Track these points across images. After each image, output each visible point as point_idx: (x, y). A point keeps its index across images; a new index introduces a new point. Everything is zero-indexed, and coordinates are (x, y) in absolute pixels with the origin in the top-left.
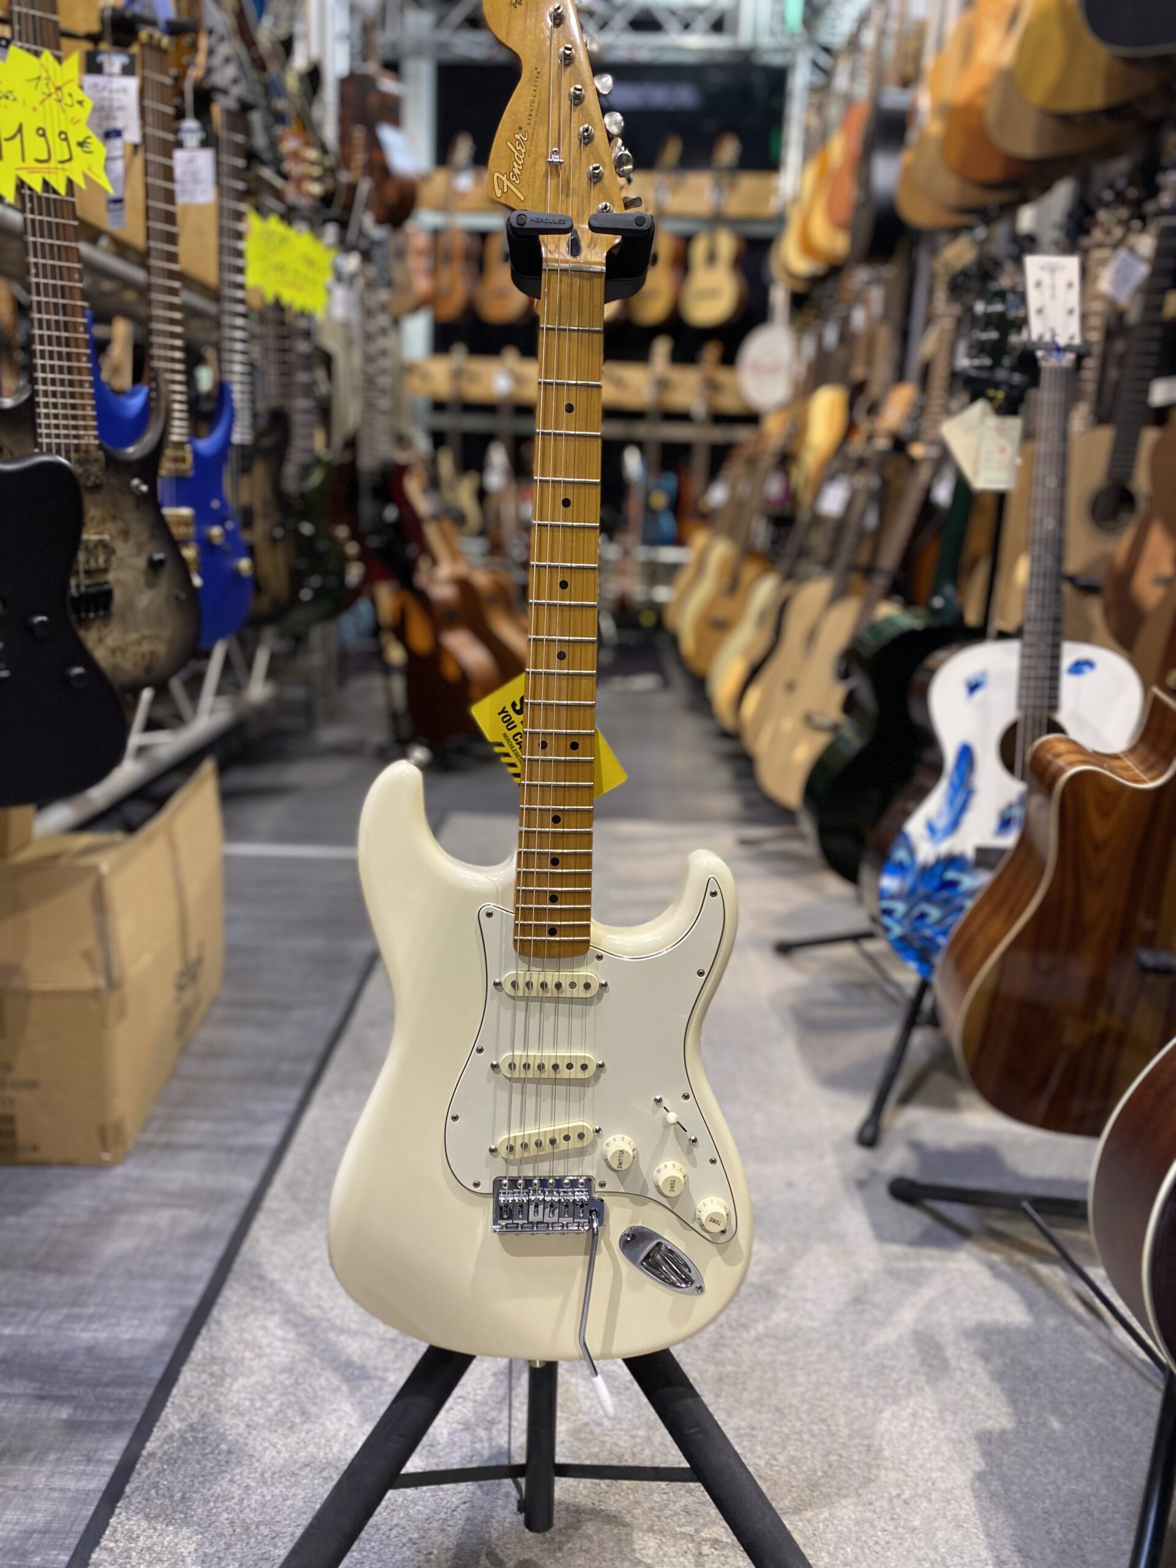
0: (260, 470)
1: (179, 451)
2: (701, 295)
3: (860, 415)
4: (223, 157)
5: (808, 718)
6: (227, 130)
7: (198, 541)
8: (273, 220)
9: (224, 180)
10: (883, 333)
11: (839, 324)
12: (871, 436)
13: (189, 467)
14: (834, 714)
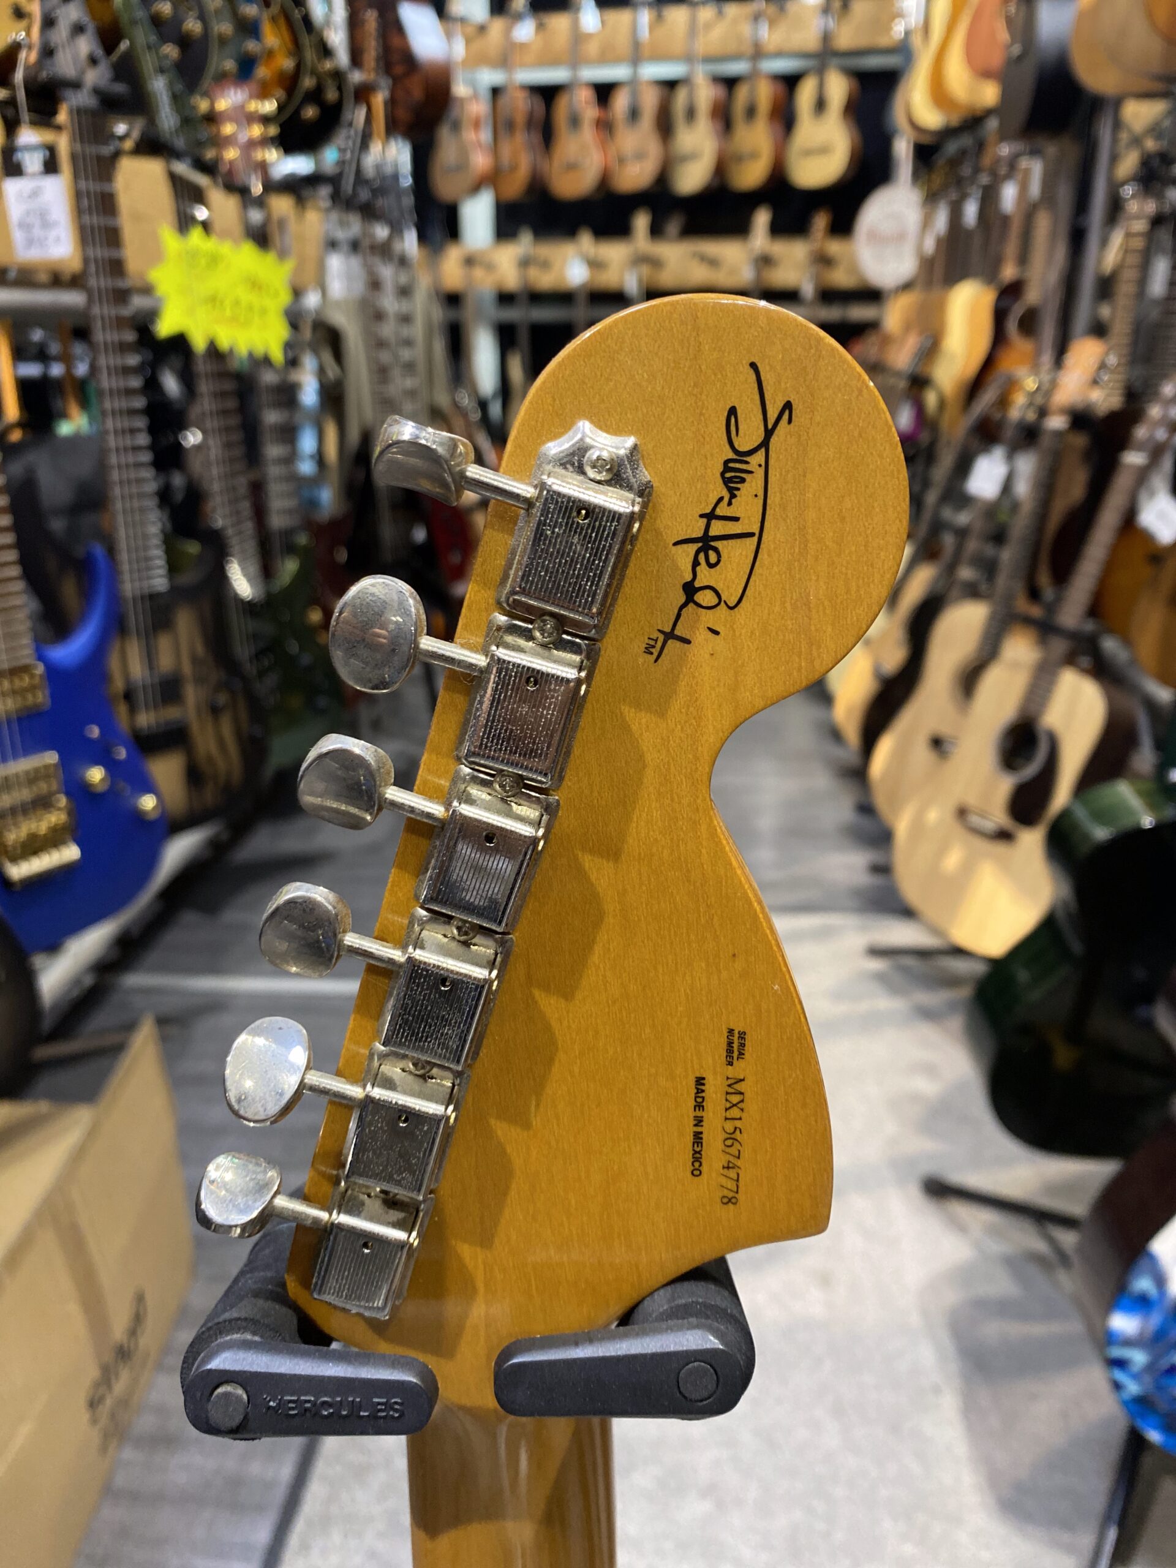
0: (185, 622)
1: (21, 679)
2: (809, 153)
3: (1012, 326)
4: (83, 184)
5: (962, 813)
6: (82, 141)
7: (68, 794)
8: (196, 234)
9: (87, 219)
10: (1043, 224)
11: (980, 195)
12: (1043, 412)
13: (41, 698)
14: (998, 816)
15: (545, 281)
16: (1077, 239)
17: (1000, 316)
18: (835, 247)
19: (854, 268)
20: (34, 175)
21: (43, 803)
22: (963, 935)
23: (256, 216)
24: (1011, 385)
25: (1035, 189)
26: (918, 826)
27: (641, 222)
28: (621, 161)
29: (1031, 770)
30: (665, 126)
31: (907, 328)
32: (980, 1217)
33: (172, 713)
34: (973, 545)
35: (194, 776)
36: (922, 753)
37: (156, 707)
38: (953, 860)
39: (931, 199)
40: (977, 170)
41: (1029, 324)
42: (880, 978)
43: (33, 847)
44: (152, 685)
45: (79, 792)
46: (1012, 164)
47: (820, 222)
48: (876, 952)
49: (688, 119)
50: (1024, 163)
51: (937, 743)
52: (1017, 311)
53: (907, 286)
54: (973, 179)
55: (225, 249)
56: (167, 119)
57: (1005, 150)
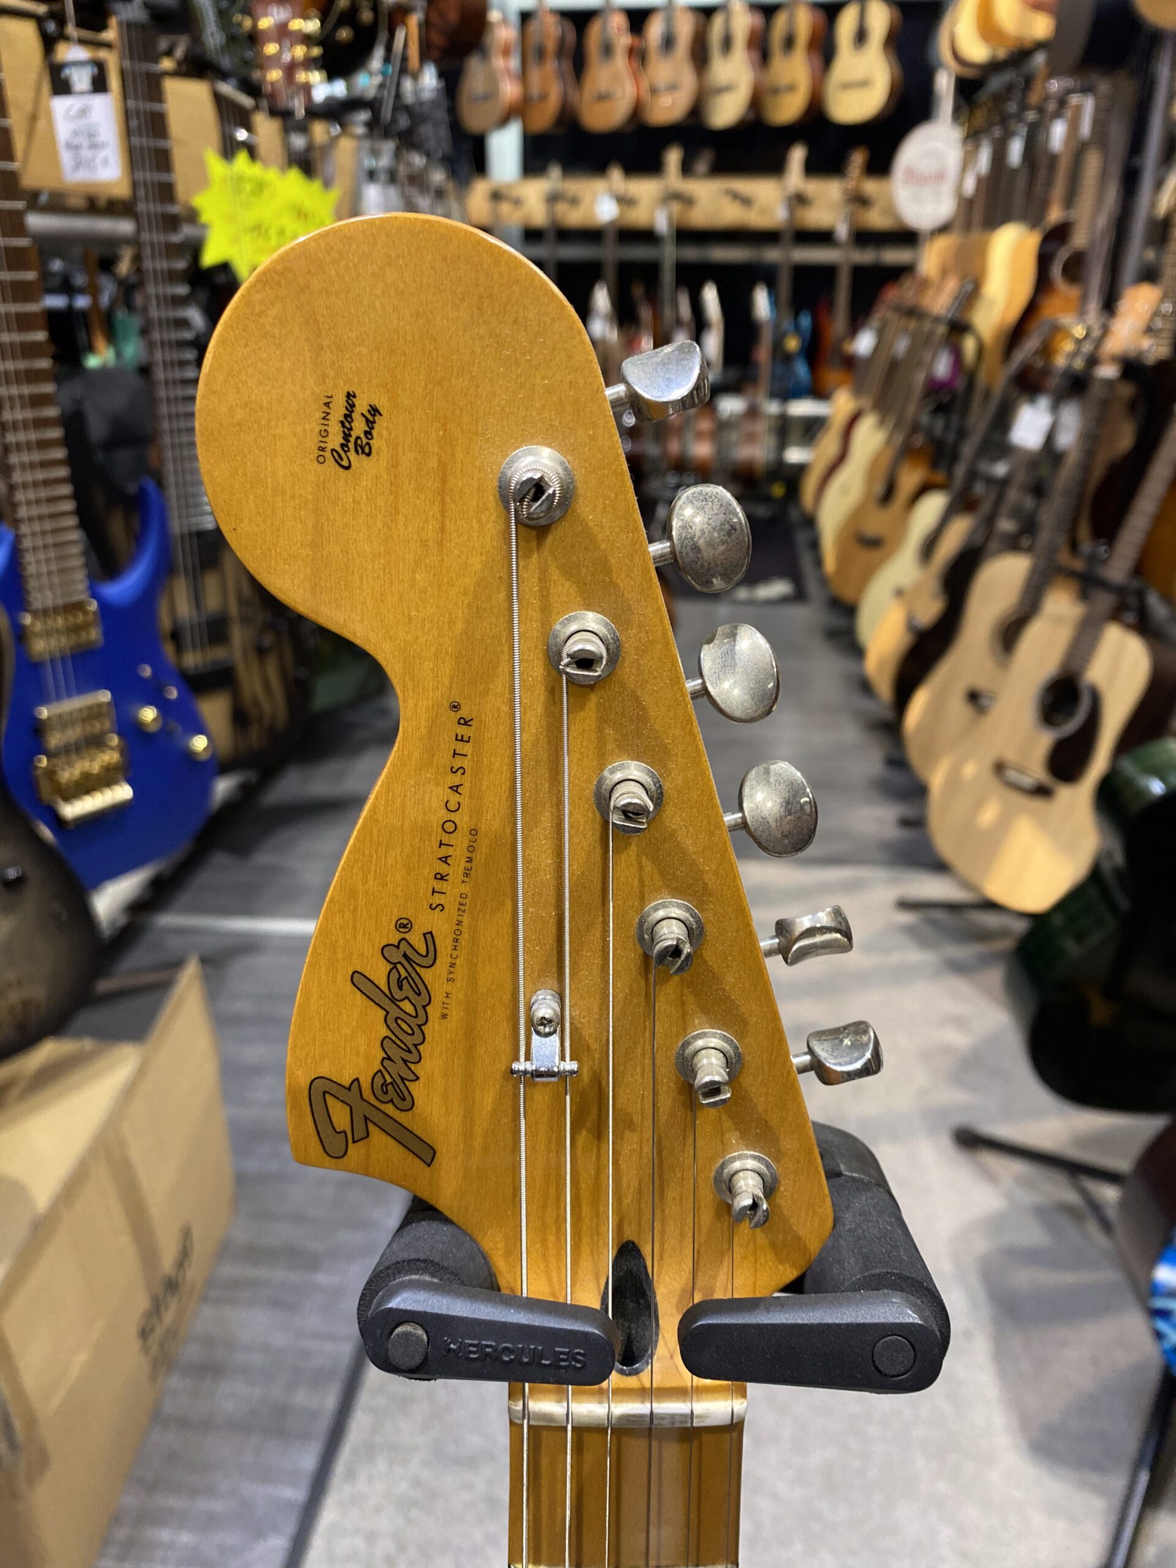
1: (75, 616)
2: (847, 86)
3: (1056, 271)
4: (131, 103)
5: (1000, 768)
6: (131, 58)
7: (120, 734)
8: (242, 158)
9: (135, 140)
10: (1093, 163)
11: (1025, 134)
12: (1093, 361)
13: (95, 634)
14: (1037, 771)
15: (574, 218)
16: (1130, 180)
17: (1044, 261)
18: (871, 187)
19: (891, 209)
20: (82, 93)
21: (96, 742)
22: (997, 889)
23: (298, 142)
24: (1056, 330)
25: (1086, 129)
26: (954, 780)
27: (673, 157)
28: (654, 91)
29: (1071, 726)
30: (700, 56)
31: (944, 272)
32: (1011, 1168)
33: (218, 654)
34: (1013, 495)
35: (240, 718)
36: (958, 707)
37: (203, 647)
38: (989, 815)
39: (973, 137)
40: (1024, 107)
41: (1075, 269)
42: (910, 931)
43: (87, 785)
44: (199, 625)
45: (131, 731)
46: (1062, 103)
47: (858, 159)
48: (905, 905)
49: (723, 50)
50: (1074, 99)
51: (973, 697)
52: (1063, 255)
53: (944, 229)
54: (1019, 117)
55: (272, 175)
56: (213, 37)
57: (1055, 86)
